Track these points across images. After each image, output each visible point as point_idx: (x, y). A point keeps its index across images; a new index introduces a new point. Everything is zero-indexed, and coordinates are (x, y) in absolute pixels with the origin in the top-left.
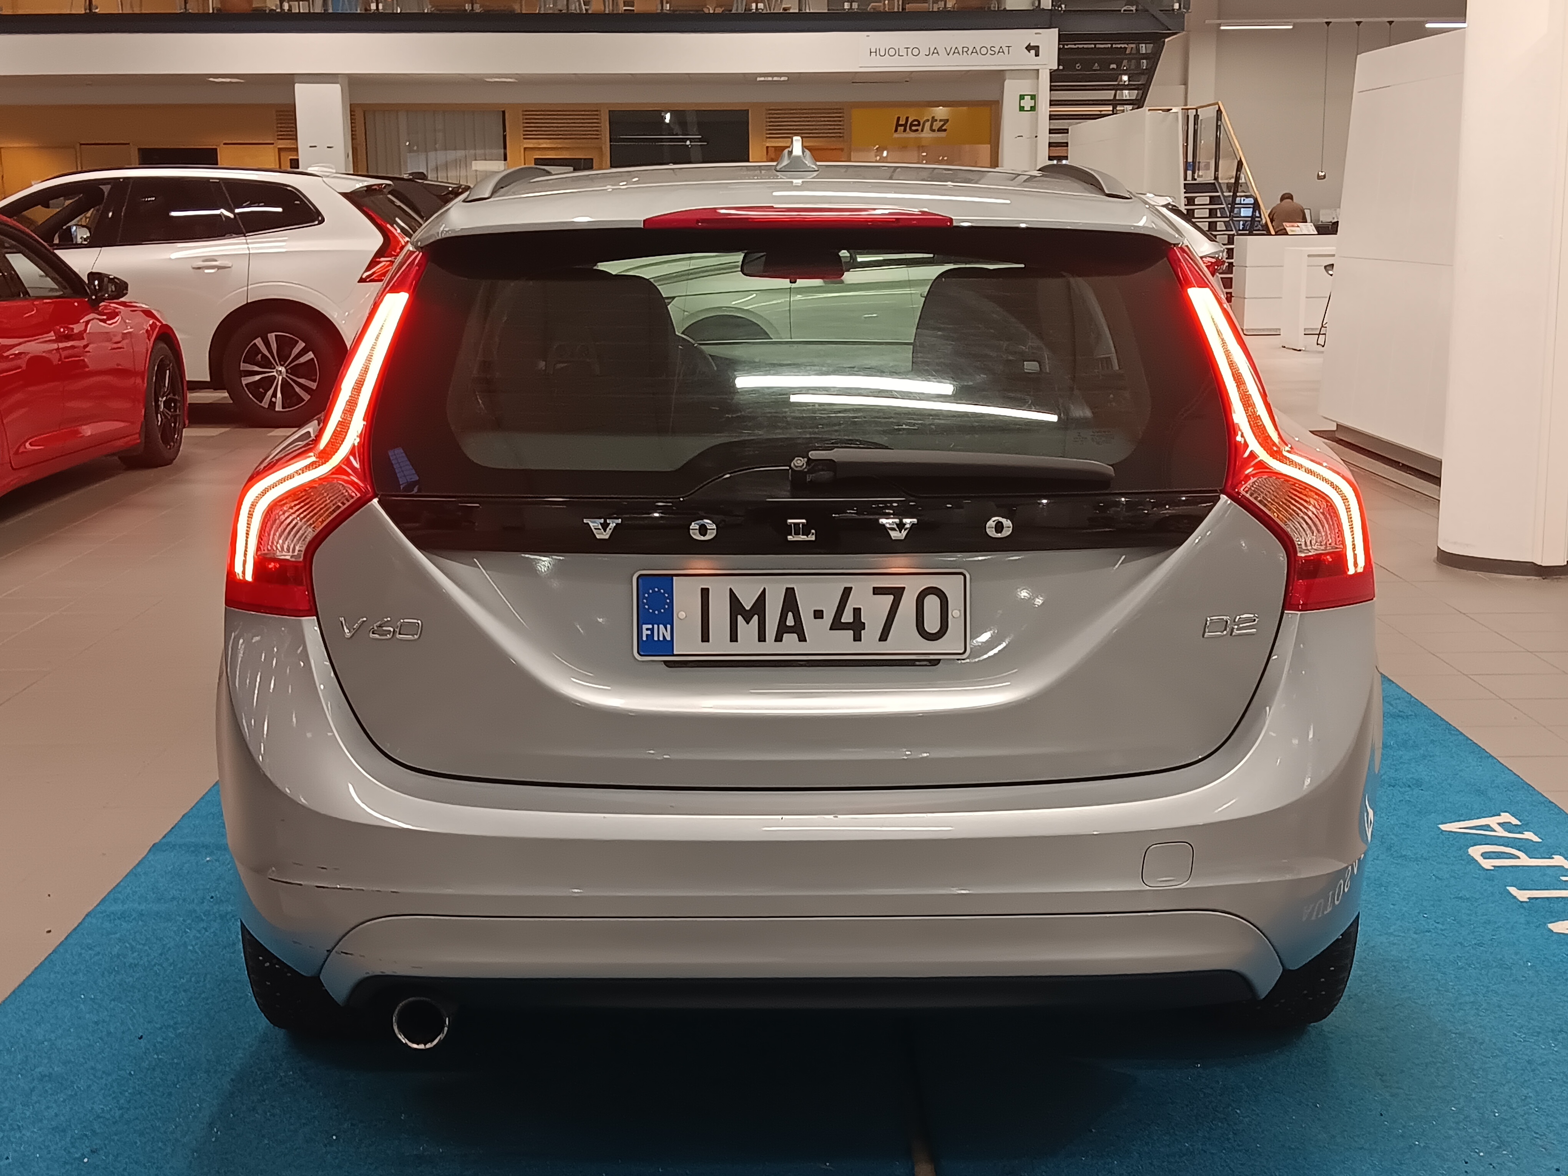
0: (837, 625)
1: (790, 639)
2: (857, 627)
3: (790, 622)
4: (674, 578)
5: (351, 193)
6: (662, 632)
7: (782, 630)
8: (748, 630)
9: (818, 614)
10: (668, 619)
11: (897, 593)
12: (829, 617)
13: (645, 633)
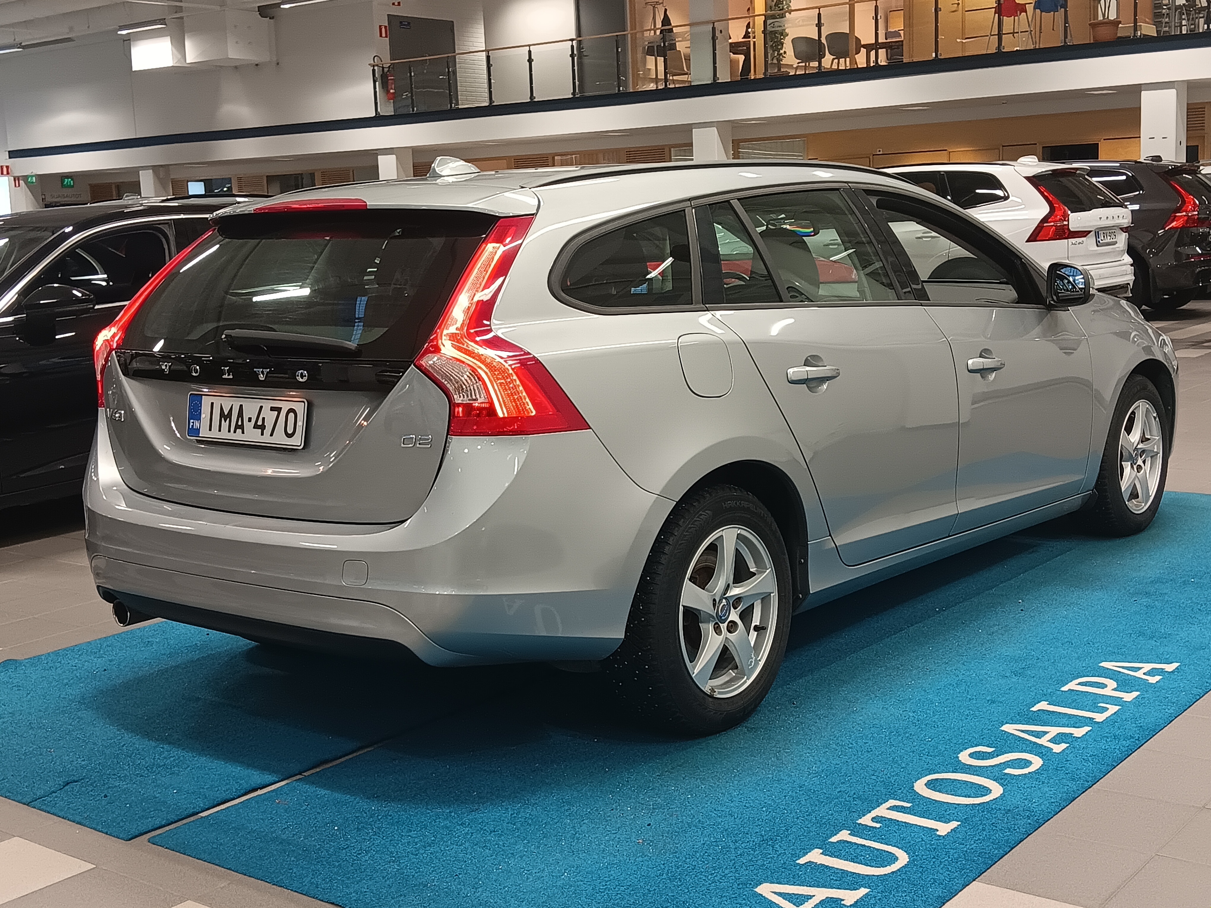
0: (256, 426)
1: (239, 431)
2: (263, 427)
3: (240, 423)
4: (203, 397)
5: (1034, 176)
6: (197, 424)
7: (237, 427)
8: (225, 425)
9: (250, 420)
10: (199, 419)
11: (279, 410)
12: (253, 421)
13: (191, 424)
